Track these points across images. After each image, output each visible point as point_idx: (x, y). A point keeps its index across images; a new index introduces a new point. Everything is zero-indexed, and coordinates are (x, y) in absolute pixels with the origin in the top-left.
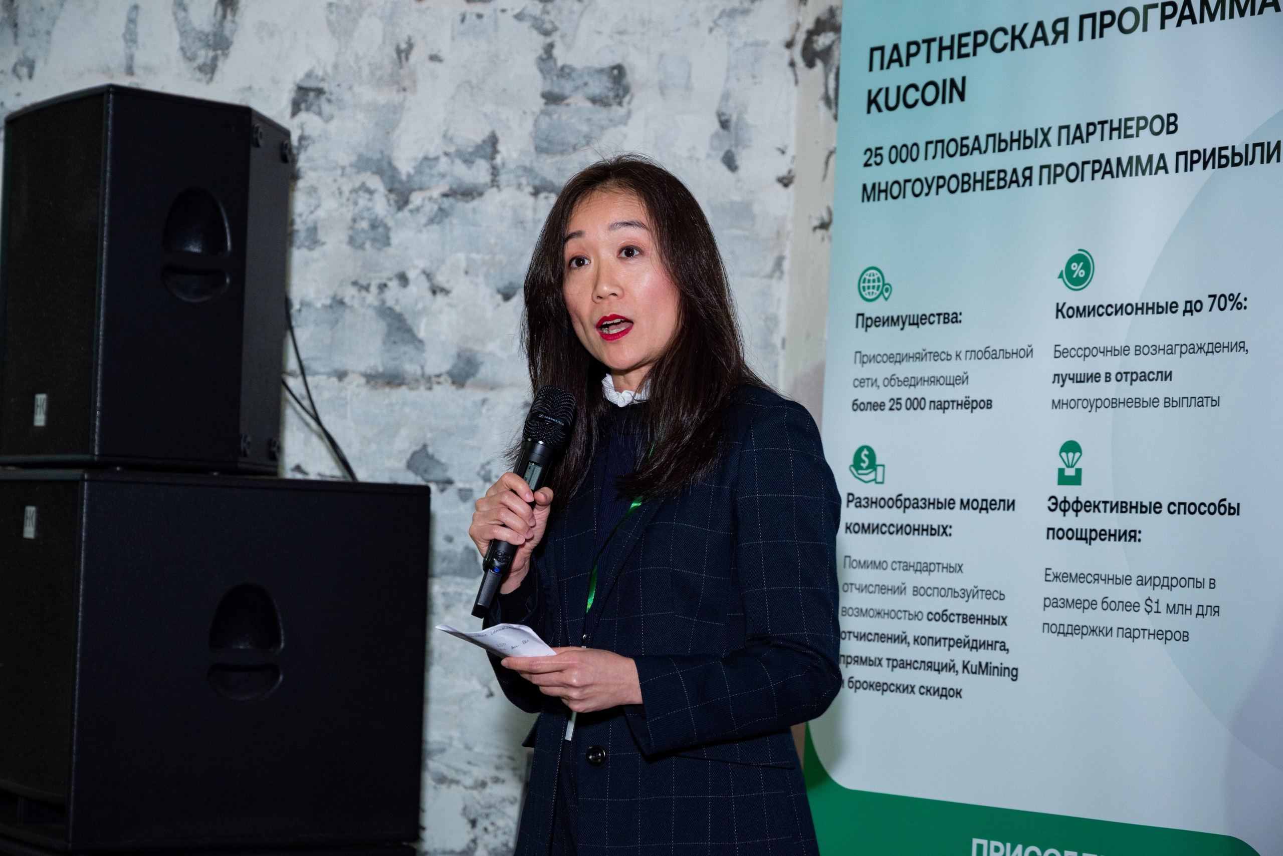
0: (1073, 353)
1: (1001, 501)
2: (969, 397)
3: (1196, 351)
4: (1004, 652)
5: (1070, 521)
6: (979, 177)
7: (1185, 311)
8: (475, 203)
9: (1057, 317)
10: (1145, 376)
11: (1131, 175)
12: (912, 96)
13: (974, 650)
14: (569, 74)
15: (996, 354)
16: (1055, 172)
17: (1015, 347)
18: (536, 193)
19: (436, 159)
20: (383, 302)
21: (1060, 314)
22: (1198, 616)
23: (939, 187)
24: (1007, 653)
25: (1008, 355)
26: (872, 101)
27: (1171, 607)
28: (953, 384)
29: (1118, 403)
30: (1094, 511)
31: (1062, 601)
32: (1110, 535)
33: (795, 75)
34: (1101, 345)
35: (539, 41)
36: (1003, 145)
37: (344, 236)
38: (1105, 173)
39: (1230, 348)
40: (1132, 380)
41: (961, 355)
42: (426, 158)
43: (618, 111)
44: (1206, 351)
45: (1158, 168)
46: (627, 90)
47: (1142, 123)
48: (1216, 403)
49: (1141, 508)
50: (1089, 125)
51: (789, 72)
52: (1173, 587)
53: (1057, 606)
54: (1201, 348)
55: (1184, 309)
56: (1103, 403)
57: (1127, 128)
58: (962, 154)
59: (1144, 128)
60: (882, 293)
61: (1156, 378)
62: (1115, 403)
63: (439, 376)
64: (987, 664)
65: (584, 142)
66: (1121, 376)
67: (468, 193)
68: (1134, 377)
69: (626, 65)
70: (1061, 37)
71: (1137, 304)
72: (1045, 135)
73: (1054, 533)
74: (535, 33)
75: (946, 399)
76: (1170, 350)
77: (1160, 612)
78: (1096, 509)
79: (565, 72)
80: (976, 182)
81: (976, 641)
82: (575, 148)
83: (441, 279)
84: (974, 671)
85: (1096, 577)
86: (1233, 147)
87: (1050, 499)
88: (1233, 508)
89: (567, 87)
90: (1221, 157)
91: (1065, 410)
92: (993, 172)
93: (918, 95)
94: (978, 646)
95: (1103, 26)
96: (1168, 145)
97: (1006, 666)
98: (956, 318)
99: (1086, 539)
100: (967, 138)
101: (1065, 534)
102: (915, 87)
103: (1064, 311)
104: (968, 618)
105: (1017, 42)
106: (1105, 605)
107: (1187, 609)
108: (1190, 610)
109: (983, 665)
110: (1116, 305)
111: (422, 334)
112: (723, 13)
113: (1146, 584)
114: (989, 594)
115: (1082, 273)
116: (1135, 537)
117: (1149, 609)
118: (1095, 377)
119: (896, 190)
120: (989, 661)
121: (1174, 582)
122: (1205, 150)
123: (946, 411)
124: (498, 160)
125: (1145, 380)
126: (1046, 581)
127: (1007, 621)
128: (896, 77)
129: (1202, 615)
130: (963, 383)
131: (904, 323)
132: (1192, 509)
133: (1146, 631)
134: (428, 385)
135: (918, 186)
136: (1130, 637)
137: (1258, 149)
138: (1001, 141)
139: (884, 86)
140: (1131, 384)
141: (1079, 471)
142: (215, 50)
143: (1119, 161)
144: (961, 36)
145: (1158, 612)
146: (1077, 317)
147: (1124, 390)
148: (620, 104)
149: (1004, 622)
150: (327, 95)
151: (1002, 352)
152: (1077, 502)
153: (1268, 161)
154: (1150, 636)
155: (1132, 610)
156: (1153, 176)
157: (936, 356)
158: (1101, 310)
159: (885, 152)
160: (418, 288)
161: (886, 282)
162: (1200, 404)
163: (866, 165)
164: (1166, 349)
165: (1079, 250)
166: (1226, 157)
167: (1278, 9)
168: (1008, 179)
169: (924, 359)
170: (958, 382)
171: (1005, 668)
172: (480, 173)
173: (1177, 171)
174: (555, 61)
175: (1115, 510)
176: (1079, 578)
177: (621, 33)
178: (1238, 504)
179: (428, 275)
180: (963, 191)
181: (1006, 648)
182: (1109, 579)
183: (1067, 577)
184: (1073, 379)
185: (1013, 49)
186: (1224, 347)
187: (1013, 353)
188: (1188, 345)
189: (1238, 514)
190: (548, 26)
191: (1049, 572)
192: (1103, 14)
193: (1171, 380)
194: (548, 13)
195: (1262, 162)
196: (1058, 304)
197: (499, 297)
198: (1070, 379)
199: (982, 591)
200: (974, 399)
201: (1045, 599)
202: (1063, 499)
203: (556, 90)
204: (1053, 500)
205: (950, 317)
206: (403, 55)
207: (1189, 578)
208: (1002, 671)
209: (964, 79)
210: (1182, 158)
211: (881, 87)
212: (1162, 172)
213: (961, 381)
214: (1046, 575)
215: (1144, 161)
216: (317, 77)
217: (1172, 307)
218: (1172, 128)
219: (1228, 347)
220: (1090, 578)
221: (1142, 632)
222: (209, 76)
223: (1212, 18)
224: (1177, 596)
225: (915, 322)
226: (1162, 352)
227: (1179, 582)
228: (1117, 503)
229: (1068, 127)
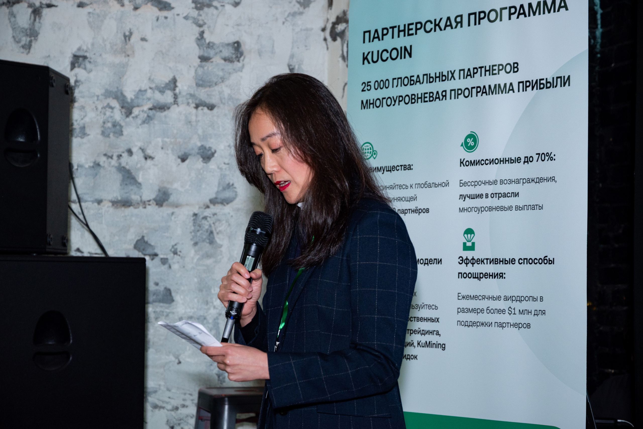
0: (469, 184)
1: (434, 259)
2: (417, 207)
3: (530, 182)
4: (438, 336)
5: (470, 269)
6: (420, 96)
8: (166, 113)
9: (461, 166)
10: (505, 195)
11: (496, 94)
12: (385, 55)
13: (423, 335)
14: (212, 46)
15: (430, 185)
16: (458, 93)
17: (440, 181)
18: (197, 107)
19: (146, 91)
20: (120, 164)
21: (462, 164)
22: (535, 315)
23: (400, 101)
24: (440, 336)
25: (436, 186)
26: (365, 58)
27: (521, 311)
28: (409, 201)
29: (492, 209)
30: (482, 264)
31: (467, 309)
32: (490, 276)
33: (327, 45)
34: (483, 179)
35: (196, 30)
36: (431, 80)
37: (99, 131)
38: (483, 93)
39: (548, 180)
40: (499, 197)
41: (413, 186)
42: (140, 91)
43: (238, 65)
44: (535, 182)
45: (509, 90)
46: (242, 54)
47: (501, 67)
48: (541, 208)
49: (505, 262)
50: (474, 68)
51: (324, 43)
52: (522, 301)
53: (464, 312)
54: (533, 180)
55: (524, 161)
56: (485, 209)
57: (493, 70)
58: (411, 85)
59: (502, 70)
60: (372, 155)
61: (511, 196)
62: (490, 209)
63: (149, 201)
65: (220, 81)
66: (493, 195)
67: (163, 108)
68: (500, 195)
69: (241, 42)
70: (459, 25)
71: (500, 159)
72: (452, 74)
73: (462, 275)
74: (194, 26)
75: (406, 209)
76: (517, 181)
77: (516, 314)
78: (483, 263)
79: (210, 46)
80: (418, 98)
81: (424, 330)
82: (216, 84)
83: (149, 152)
84: (423, 346)
85: (483, 297)
86: (547, 79)
87: (459, 258)
88: (551, 261)
89: (211, 53)
90: (540, 84)
91: (466, 213)
92: (427, 93)
93: (388, 55)
94: (425, 333)
95: (480, 19)
96: (514, 78)
97: (439, 343)
98: (410, 167)
99: (478, 278)
100: (413, 76)
101: (467, 275)
102: (387, 51)
103: (464, 163)
104: (420, 319)
105: (437, 27)
106: (488, 311)
107: (529, 312)
108: (531, 312)
109: (428, 343)
110: (490, 159)
111: (140, 180)
112: (290, 14)
113: (508, 300)
114: (430, 307)
115: (472, 144)
116: (502, 276)
117: (510, 312)
118: (480, 196)
119: (378, 103)
120: (431, 341)
121: (523, 299)
122: (532, 81)
123: (406, 214)
124: (177, 91)
125: (505, 197)
126: (458, 299)
127: (439, 320)
128: (377, 46)
129: (537, 315)
130: (414, 200)
131: (384, 171)
132: (531, 261)
133: (509, 324)
134: (144, 206)
135: (389, 101)
136: (501, 327)
137: (559, 80)
138: (430, 77)
139: (371, 51)
140: (499, 199)
141: (473, 244)
142: (30, 37)
143: (490, 86)
144: (409, 25)
145: (514, 314)
146: (471, 166)
147: (495, 202)
148: (239, 61)
149: (438, 319)
150: (88, 59)
151: (433, 184)
152: (473, 259)
153: (564, 86)
154: (511, 326)
155: (502, 313)
156: (507, 94)
157: (400, 187)
158: (483, 162)
159: (372, 84)
160: (138, 156)
161: (374, 150)
162: (533, 208)
163: (363, 90)
164: (516, 181)
165: (471, 132)
166: (543, 84)
167: (567, 9)
168: (434, 96)
169: (394, 189)
170: (412, 200)
171: (439, 344)
172: (168, 97)
174: (205, 40)
175: (492, 263)
176: (475, 297)
177: (238, 25)
178: (554, 259)
179: (143, 150)
180: (412, 103)
181: (439, 334)
182: (490, 298)
183: (469, 297)
184: (469, 197)
185: (435, 31)
186: (544, 180)
187: (439, 185)
188: (526, 179)
189: (553, 264)
190: (201, 22)
191: (459, 295)
192: (480, 13)
193: (518, 197)
194: (201, 15)
195: (561, 86)
196: (461, 159)
197: (179, 160)
198: (468, 197)
199: (426, 305)
200: (420, 208)
201: (458, 309)
202: (466, 258)
203: (206, 55)
204: (461, 259)
205: (407, 167)
206: (127, 38)
207: (530, 297)
208: (437, 345)
209: (411, 46)
210: (521, 85)
211: (369, 51)
212: (511, 92)
213: (413, 199)
214: (458, 296)
215: (502, 87)
216: (83, 50)
217: (518, 160)
218: (516, 70)
219: (546, 180)
220: (480, 298)
221: (507, 324)
222: (28, 50)
223: (534, 14)
224: (524, 305)
225: (389, 170)
226: (513, 183)
227: (525, 299)
228: (493, 259)
229: (464, 70)
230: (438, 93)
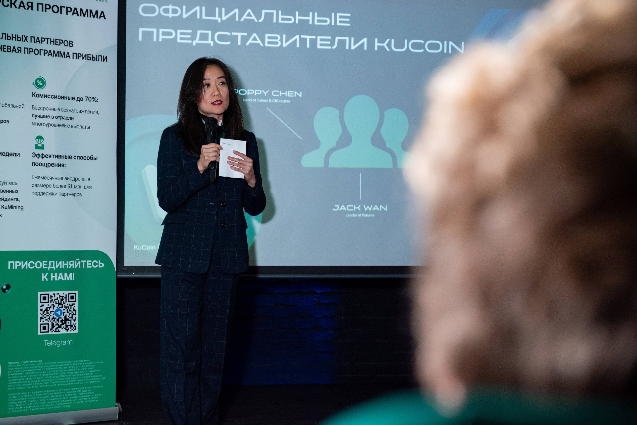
0: (39, 108)
1: (14, 153)
3: (81, 112)
5: (40, 160)
7: (77, 100)
9: (33, 97)
10: (65, 118)
11: (58, 57)
15: (10, 106)
16: (30, 51)
17: (17, 104)
22: (84, 189)
24: (19, 202)
25: (14, 107)
27: (76, 186)
30: (49, 158)
31: (39, 185)
32: (55, 165)
34: (50, 107)
36: (9, 38)
38: (49, 54)
40: (61, 119)
44: (85, 112)
45: (67, 56)
47: (61, 41)
48: (89, 128)
49: (65, 157)
50: (42, 38)
52: (76, 181)
53: (37, 187)
54: (83, 112)
57: (56, 42)
59: (62, 43)
61: (68, 119)
62: (55, 125)
64: (11, 206)
66: (57, 117)
70: (30, 8)
71: (62, 96)
72: (26, 38)
73: (34, 164)
76: (73, 111)
78: (50, 157)
81: (7, 198)
84: (6, 208)
85: (51, 178)
86: (92, 55)
87: (33, 154)
88: (95, 158)
90: (88, 57)
91: (37, 126)
92: (5, 46)
94: (7, 200)
95: (46, 9)
96: (70, 50)
99: (46, 166)
101: (39, 164)
103: (35, 95)
104: (3, 191)
105: (13, 5)
106: (54, 186)
107: (81, 187)
108: (82, 187)
109: (10, 206)
110: (55, 96)
113: (68, 180)
114: (11, 183)
116: (64, 166)
117: (69, 187)
118: (48, 117)
121: (77, 179)
122: (83, 54)
126: (32, 179)
129: (86, 188)
132: (82, 158)
136: (63, 195)
137: (100, 57)
138: (8, 36)
140: (61, 120)
141: (43, 145)
143: (54, 52)
145: (72, 188)
146: (40, 97)
147: (58, 122)
149: (17, 191)
151: (12, 105)
152: (43, 154)
153: (104, 61)
154: (70, 195)
155: (64, 187)
156: (65, 58)
158: (49, 96)
162: (83, 128)
164: (71, 111)
165: (40, 77)
166: (90, 57)
167: (105, 18)
168: (12, 49)
171: (18, 207)
173: (73, 58)
175: (57, 158)
176: (44, 178)
178: (97, 157)
181: (19, 200)
182: (55, 178)
183: (40, 178)
184: (39, 117)
185: (11, 7)
187: (16, 106)
188: (78, 110)
189: (97, 160)
191: (33, 176)
192: (46, 5)
193: (73, 120)
195: (102, 61)
196: (33, 93)
199: (8, 182)
201: (32, 185)
202: (37, 154)
204: (34, 154)
207: (81, 178)
208: (17, 208)
210: (75, 55)
212: (68, 58)
214: (32, 177)
215: (62, 53)
217: (73, 98)
218: (71, 45)
219: (92, 112)
220: (48, 178)
221: (67, 194)
223: (84, 15)
224: (78, 183)
226: (70, 111)
227: (78, 179)
228: (57, 156)
229: (34, 37)
230: (14, 47)
